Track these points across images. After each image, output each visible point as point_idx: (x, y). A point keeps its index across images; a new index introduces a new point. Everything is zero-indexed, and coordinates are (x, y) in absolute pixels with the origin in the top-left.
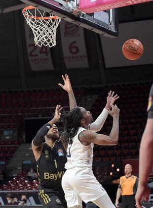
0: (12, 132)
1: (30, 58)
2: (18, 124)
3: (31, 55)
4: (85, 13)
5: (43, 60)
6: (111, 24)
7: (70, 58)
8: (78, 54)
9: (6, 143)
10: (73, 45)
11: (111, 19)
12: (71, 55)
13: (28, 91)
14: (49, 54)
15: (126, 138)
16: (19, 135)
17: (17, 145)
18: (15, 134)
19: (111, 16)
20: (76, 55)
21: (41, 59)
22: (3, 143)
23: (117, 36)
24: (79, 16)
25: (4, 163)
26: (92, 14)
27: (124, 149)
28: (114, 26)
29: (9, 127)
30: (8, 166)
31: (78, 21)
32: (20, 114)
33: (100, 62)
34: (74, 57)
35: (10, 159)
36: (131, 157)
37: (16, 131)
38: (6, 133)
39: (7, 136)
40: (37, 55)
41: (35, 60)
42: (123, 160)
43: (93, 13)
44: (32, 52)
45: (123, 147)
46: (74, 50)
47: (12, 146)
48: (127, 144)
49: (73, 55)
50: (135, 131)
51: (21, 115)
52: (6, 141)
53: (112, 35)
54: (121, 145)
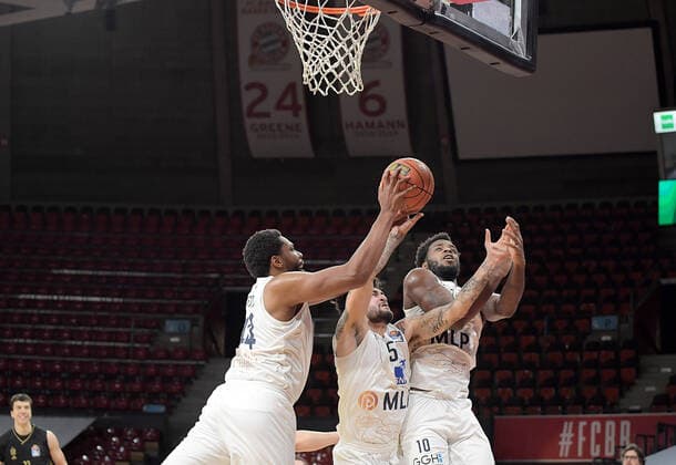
0: (187, 324)
1: (248, 122)
2: (206, 302)
3: (251, 114)
4: (448, 4)
5: (283, 128)
6: (516, 37)
7: (359, 125)
8: (383, 118)
9: (168, 356)
10: (370, 92)
11: (518, 24)
12: (364, 119)
13: (238, 213)
14: (303, 114)
15: (505, 357)
16: (208, 332)
17: (201, 363)
18: (196, 329)
19: (518, 14)
20: (376, 120)
21: (279, 126)
22: (161, 354)
23: (532, 71)
24: (432, 9)
25: (162, 409)
26: (467, 8)
27: (500, 386)
28: (524, 43)
29: (178, 309)
30: (172, 419)
31: (433, 24)
32: (214, 276)
33: (445, 141)
34: (373, 124)
35: (179, 400)
36: (518, 408)
37: (201, 322)
38: (171, 326)
39: (173, 335)
40: (267, 115)
41: (263, 127)
42: (496, 417)
43: (470, 6)
44: (254, 104)
45: (497, 381)
46: (373, 105)
47: (187, 362)
48: (509, 373)
49: (369, 119)
50: (533, 338)
51: (217, 279)
52: (171, 349)
53: (519, 67)
54: (493, 373)
